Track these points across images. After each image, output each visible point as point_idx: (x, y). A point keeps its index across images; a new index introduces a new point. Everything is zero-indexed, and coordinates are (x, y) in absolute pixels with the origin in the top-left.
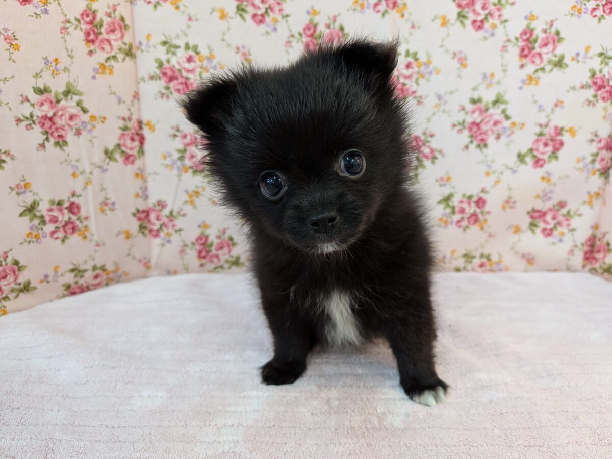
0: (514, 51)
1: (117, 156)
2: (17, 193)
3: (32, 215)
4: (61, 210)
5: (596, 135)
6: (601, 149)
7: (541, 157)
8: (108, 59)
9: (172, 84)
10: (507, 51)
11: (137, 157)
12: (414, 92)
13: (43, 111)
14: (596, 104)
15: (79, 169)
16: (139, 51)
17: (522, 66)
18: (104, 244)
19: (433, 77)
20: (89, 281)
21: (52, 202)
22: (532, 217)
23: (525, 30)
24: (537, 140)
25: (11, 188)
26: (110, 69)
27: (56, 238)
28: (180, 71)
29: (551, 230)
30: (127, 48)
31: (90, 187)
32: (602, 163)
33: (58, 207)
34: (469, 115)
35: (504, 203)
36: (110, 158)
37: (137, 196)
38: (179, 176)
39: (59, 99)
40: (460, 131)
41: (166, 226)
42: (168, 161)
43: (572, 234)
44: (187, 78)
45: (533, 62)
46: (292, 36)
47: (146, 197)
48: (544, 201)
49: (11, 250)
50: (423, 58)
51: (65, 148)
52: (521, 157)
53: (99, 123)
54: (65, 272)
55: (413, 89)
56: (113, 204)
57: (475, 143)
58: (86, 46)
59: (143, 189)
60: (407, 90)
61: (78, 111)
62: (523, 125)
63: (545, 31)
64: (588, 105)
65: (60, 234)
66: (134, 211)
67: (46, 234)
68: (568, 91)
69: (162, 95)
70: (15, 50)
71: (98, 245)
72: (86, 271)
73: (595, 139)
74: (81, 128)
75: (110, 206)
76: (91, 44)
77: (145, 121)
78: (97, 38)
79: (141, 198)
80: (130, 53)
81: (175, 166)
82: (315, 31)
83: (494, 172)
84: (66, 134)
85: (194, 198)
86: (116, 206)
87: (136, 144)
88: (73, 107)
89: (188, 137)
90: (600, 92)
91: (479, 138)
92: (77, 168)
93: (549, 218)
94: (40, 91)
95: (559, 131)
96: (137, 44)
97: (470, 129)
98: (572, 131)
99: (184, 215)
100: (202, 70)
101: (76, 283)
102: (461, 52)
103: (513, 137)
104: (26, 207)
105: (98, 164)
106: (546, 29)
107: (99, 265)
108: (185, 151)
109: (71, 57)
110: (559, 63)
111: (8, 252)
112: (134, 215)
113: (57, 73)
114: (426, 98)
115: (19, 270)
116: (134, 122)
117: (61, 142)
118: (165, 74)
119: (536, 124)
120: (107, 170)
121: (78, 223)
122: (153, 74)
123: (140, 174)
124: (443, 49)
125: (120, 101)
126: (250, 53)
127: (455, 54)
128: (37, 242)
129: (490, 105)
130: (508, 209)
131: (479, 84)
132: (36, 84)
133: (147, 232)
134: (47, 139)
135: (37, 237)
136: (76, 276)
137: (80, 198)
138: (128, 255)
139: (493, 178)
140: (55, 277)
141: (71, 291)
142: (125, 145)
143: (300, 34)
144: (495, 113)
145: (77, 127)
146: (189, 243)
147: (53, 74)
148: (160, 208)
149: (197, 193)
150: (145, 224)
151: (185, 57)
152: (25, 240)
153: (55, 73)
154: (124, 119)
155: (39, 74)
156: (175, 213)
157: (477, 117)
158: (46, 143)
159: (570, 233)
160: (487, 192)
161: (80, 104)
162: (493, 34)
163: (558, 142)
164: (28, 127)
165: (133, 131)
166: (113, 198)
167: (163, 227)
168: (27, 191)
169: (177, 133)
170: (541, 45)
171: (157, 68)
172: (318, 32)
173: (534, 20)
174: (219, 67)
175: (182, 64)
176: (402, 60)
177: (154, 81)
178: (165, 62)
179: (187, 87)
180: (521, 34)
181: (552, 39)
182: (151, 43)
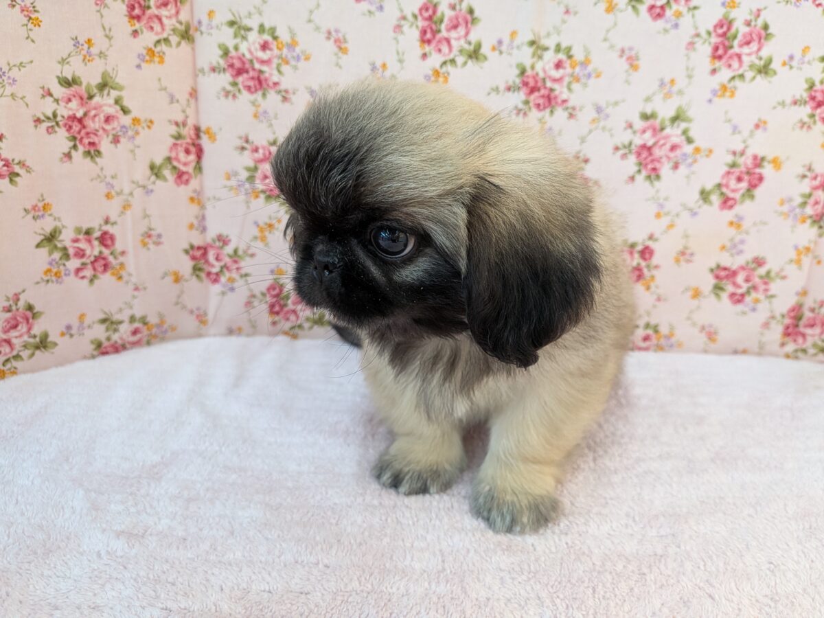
0: (705, 50)
1: (167, 172)
2: (34, 217)
3: (52, 246)
4: (89, 241)
5: (810, 169)
6: (816, 188)
7: (731, 195)
8: (158, 42)
9: (240, 79)
10: (694, 49)
11: (193, 174)
12: (564, 101)
13: (70, 109)
14: (812, 126)
15: (115, 188)
16: (199, 33)
17: (714, 71)
18: (145, 289)
19: (592, 81)
20: (125, 336)
21: (78, 230)
22: (717, 277)
23: (721, 21)
24: (728, 173)
25: (25, 210)
26: (160, 56)
27: (83, 278)
28: (251, 61)
29: (743, 295)
30: (183, 28)
31: (128, 212)
32: (816, 207)
33: (86, 236)
34: (638, 135)
35: (678, 254)
36: (157, 175)
37: (191, 226)
38: (247, 202)
39: (92, 94)
40: (624, 156)
41: (228, 268)
42: (233, 182)
43: (770, 303)
44: (261, 72)
45: (730, 66)
46: (404, 18)
47: (204, 230)
48: (732, 255)
49: (24, 291)
50: (578, 55)
51: (98, 160)
52: (705, 195)
53: (143, 128)
54: (94, 323)
55: (564, 96)
56: (159, 236)
57: (644, 173)
58: (129, 24)
59: (200, 218)
60: (556, 97)
61: (117, 112)
62: (711, 151)
63: (748, 24)
64: (802, 127)
65: (88, 272)
66: (187, 246)
67: (69, 271)
68: (774, 108)
69: (227, 94)
70: (35, 26)
71: (136, 289)
72: (121, 322)
73: (808, 174)
74: (120, 133)
75: (154, 239)
76: (135, 21)
77: (203, 128)
78: (144, 13)
79: (197, 230)
80: (186, 35)
81: (242, 189)
82: (435, 12)
83: (667, 214)
84: (100, 142)
85: (267, 233)
86: (162, 240)
87: (192, 157)
88: (110, 106)
89: (261, 151)
90: (818, 111)
91: (650, 166)
92: (112, 187)
93: (740, 279)
94: (67, 83)
95: (758, 162)
96: (196, 23)
97: (639, 154)
98: (776, 163)
99: (252, 255)
100: (280, 61)
101: (108, 339)
102: (631, 49)
103: (695, 167)
104: (44, 235)
105: (141, 183)
106: (751, 21)
107: (138, 315)
108: (256, 169)
109: (109, 37)
110: (765, 69)
111: (20, 294)
112: (186, 252)
113: (91, 58)
114: (580, 110)
115: (33, 318)
116: (190, 129)
117: (93, 152)
118: (232, 66)
119: (727, 151)
120: (152, 191)
121: (111, 259)
122: (215, 64)
123: (197, 199)
124: (607, 44)
125: (172, 99)
126: (345, 39)
127: (623, 51)
128: (57, 281)
129: (667, 123)
130: (683, 263)
131: (654, 94)
132: (62, 72)
133: (203, 275)
134: (75, 147)
135: (57, 275)
136: (107, 330)
137: (115, 226)
138: (177, 304)
139: (665, 221)
140: (81, 329)
141: (102, 349)
142: (177, 159)
143: (415, 16)
144: (674, 134)
145: (114, 132)
146: (258, 294)
147: (84, 60)
148: (221, 244)
149: (270, 226)
150: (201, 264)
151: (259, 43)
152: (42, 279)
153: (87, 59)
154: (177, 124)
155: (66, 59)
156: (240, 252)
157: (648, 138)
158: (73, 151)
159: (768, 300)
160: (656, 240)
161: (120, 102)
162: (676, 26)
163: (757, 176)
164: (50, 130)
165: (189, 140)
166: (158, 228)
167: (225, 270)
168: (46, 215)
169: (245, 144)
170: (742, 42)
171: (222, 57)
172: (439, 14)
173: (734, 7)
174: (303, 57)
175: (255, 54)
176: (550, 57)
177: (216, 74)
178: (231, 49)
179: (260, 84)
180: (715, 27)
181: (757, 35)
182: (214, 23)
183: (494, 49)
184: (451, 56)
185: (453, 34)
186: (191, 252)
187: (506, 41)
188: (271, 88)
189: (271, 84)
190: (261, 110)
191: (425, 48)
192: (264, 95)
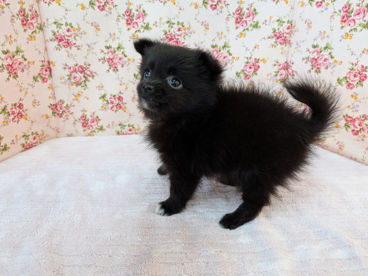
0: (233, 20)
1: (39, 79)
4: (15, 108)
5: (277, 62)
6: (281, 69)
7: (248, 74)
8: (33, 32)
9: (61, 43)
10: (229, 20)
11: (48, 79)
12: (183, 43)
14: (276, 46)
16: (44, 26)
17: (237, 28)
18: (35, 122)
19: (192, 35)
20: (31, 141)
23: (238, 9)
24: (246, 66)
26: (34, 38)
27: (15, 121)
28: (64, 36)
30: (39, 26)
31: (27, 95)
32: (282, 76)
34: (211, 53)
36: (36, 80)
37: (50, 97)
38: (69, 87)
41: (65, 112)
42: (63, 81)
44: (68, 40)
45: (243, 25)
46: (119, 16)
47: (55, 98)
50: (186, 26)
52: (238, 74)
54: (20, 138)
55: (183, 41)
56: (39, 102)
59: (53, 94)
60: (180, 42)
62: (238, 58)
64: (272, 47)
65: (16, 119)
66: (49, 105)
68: (261, 40)
69: (57, 49)
71: (32, 122)
73: (277, 64)
75: (37, 103)
76: (24, 26)
77: (50, 61)
78: (27, 23)
79: (52, 98)
80: (41, 28)
81: (67, 83)
82: (131, 13)
85: (78, 97)
87: (48, 72)
89: (72, 68)
90: (278, 40)
92: (22, 87)
95: (257, 60)
96: (43, 23)
98: (264, 60)
99: (74, 106)
100: (75, 35)
101: (26, 142)
102: (205, 22)
103: (233, 64)
105: (30, 84)
106: (249, 8)
107: (34, 132)
108: (71, 75)
110: (256, 26)
112: (49, 107)
116: (46, 62)
118: (57, 38)
119: (245, 57)
120: (34, 86)
121: (23, 113)
122: (51, 38)
123: (51, 87)
124: (196, 21)
125: (40, 53)
126: (98, 25)
127: (202, 23)
129: (222, 48)
131: (215, 38)
133: (56, 115)
136: (25, 139)
137: (23, 101)
138: (48, 126)
142: (42, 74)
143: (124, 15)
144: (224, 52)
146: (77, 120)
148: (61, 103)
149: (79, 95)
150: (55, 111)
151: (66, 29)
154: (42, 61)
156: (69, 106)
157: (215, 54)
162: (221, 12)
163: (257, 66)
165: (46, 67)
166: (38, 99)
167: (64, 112)
169: (66, 67)
170: (247, 16)
171: (53, 35)
172: (132, 13)
173: (242, 3)
174: (83, 33)
175: (65, 33)
176: (176, 27)
177: (52, 41)
178: (56, 32)
179: (68, 44)
180: (236, 11)
181: (252, 13)
182: (49, 23)
183: (154, 25)
184: (138, 29)
185: (138, 21)
186: (51, 107)
187: (158, 22)
188: (73, 45)
189: (73, 44)
190: (70, 54)
191: (128, 26)
192: (70, 48)
